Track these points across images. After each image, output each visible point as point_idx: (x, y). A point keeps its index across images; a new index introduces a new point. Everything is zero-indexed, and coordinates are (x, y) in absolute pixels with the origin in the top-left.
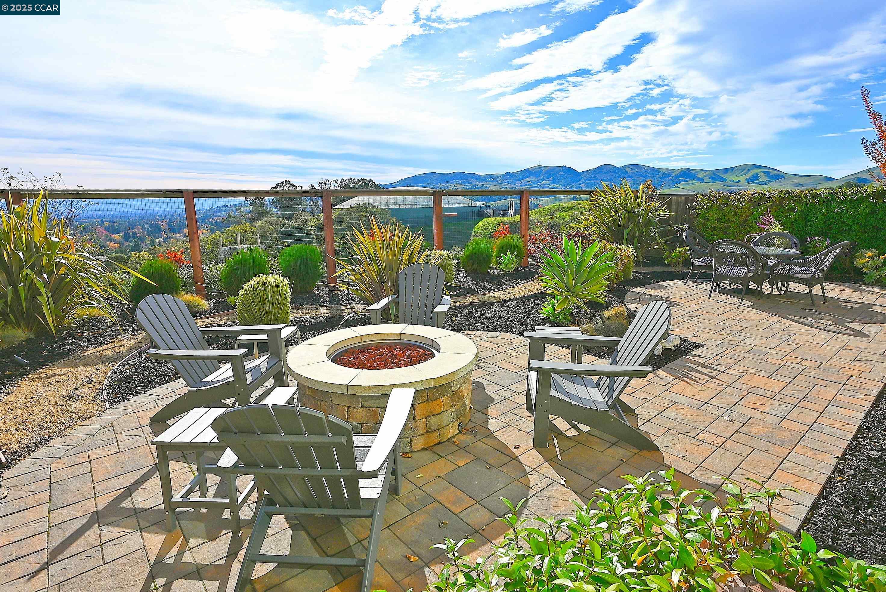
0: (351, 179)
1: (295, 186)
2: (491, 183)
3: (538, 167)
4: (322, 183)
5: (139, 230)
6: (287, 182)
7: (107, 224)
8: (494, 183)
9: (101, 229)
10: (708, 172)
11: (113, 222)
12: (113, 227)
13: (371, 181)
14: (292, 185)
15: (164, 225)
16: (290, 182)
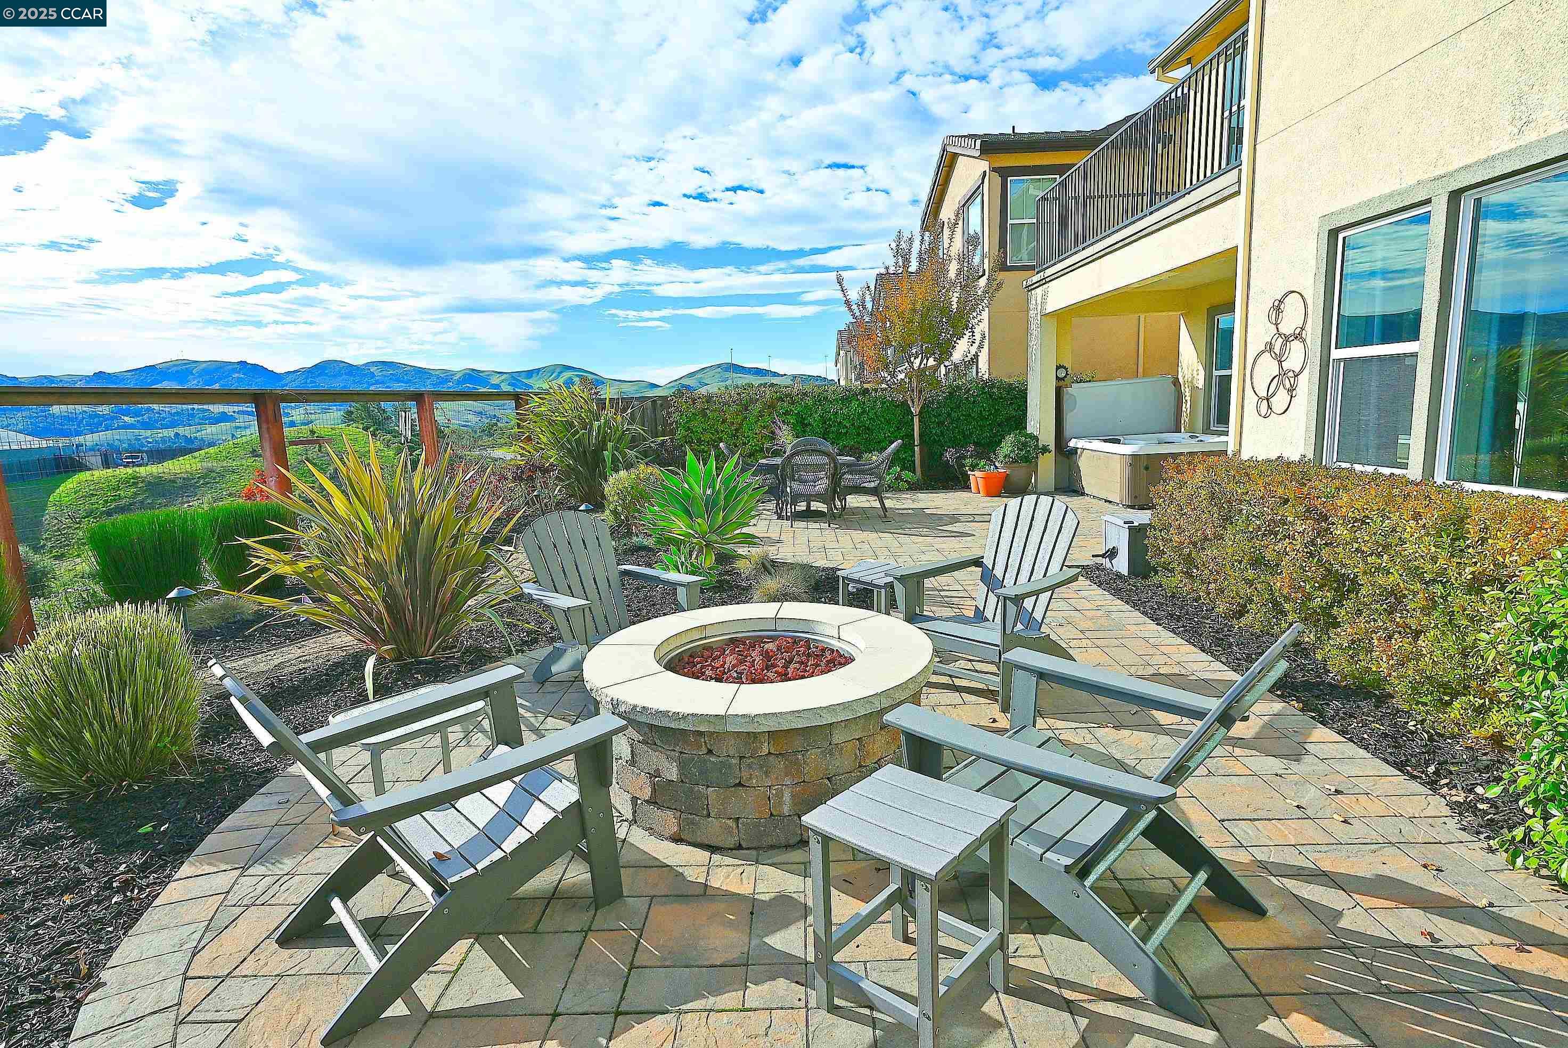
3: (184, 362)
10: (504, 377)
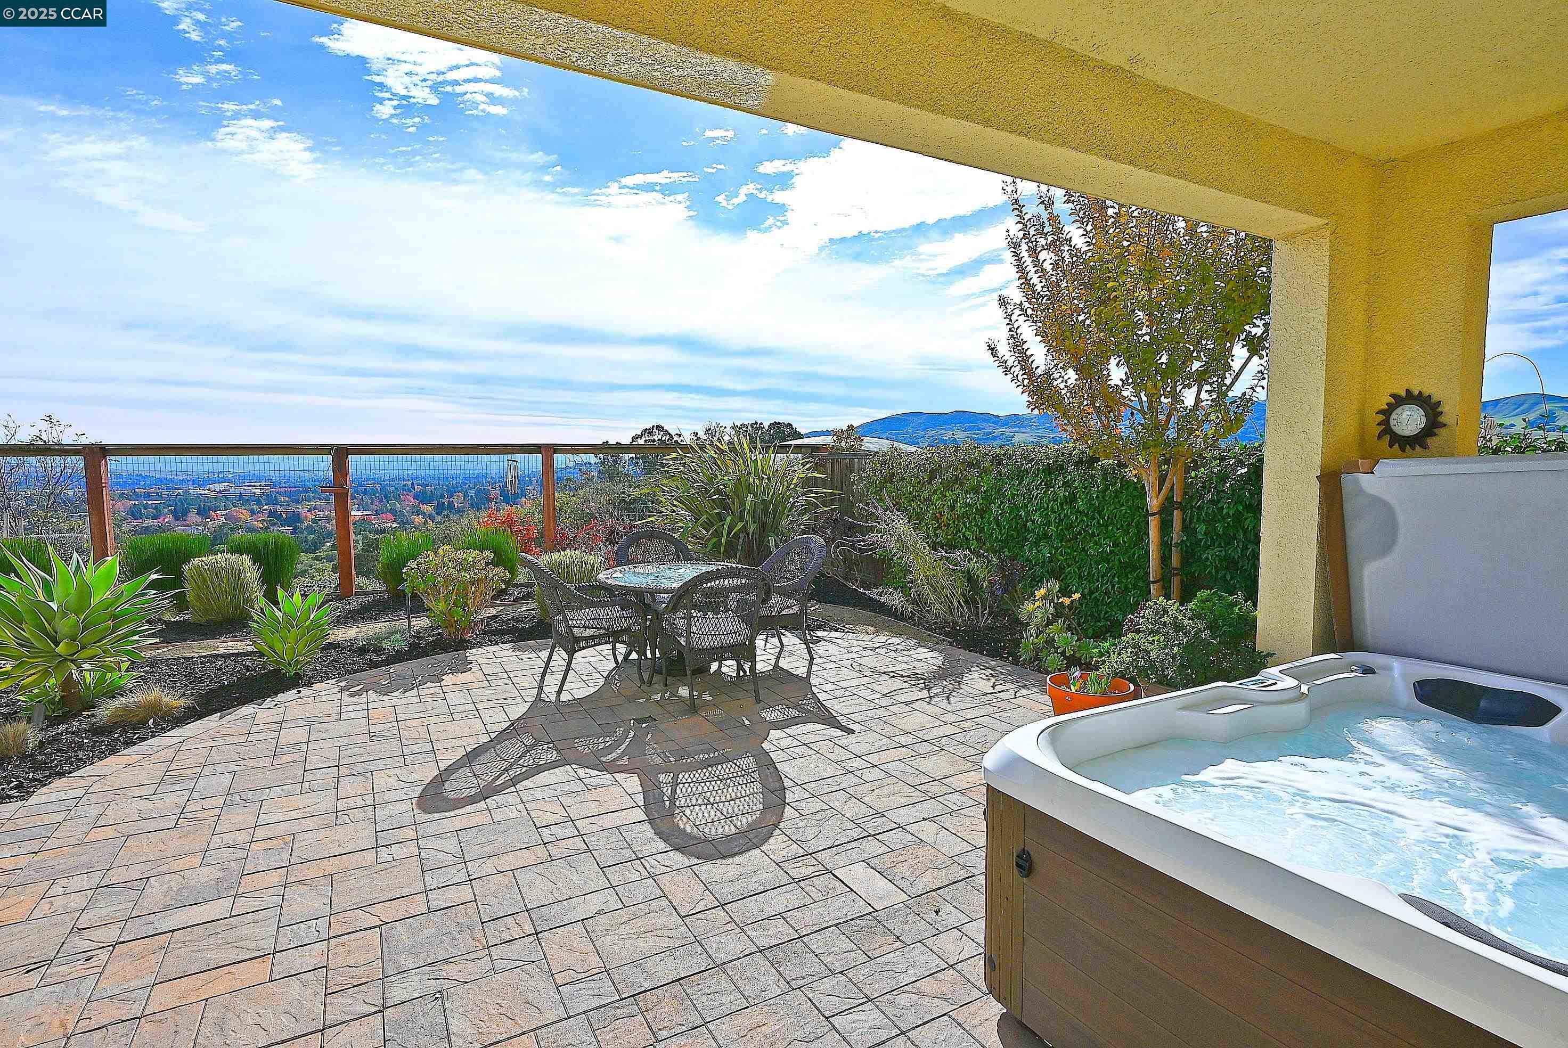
0: (756, 423)
1: (670, 434)
2: (1017, 429)
4: (710, 429)
5: (458, 499)
6: (659, 427)
7: (418, 488)
8: (1023, 430)
9: (409, 497)
11: (427, 485)
12: (424, 492)
13: (790, 425)
14: (667, 433)
15: (495, 492)
16: (663, 428)
